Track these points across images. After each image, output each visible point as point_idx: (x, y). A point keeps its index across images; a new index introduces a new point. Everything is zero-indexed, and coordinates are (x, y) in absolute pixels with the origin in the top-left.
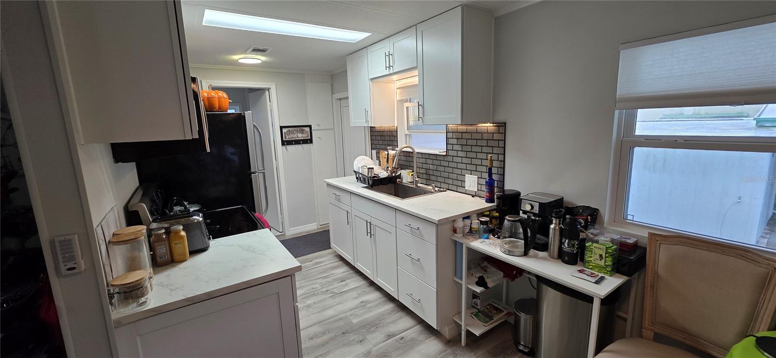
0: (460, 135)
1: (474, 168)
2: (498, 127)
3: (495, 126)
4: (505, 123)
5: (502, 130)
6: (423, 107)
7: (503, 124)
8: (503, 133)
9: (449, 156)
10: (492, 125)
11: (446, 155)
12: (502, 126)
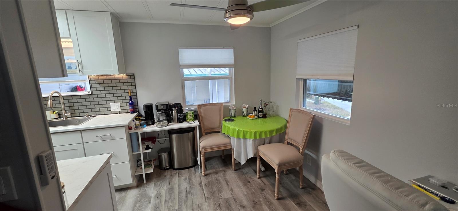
0: (102, 82)
1: (116, 98)
2: (130, 76)
3: (128, 76)
4: (134, 74)
5: (132, 77)
6: (82, 64)
7: (133, 75)
8: (133, 79)
9: (93, 94)
10: (126, 75)
11: (91, 94)
12: (132, 76)
